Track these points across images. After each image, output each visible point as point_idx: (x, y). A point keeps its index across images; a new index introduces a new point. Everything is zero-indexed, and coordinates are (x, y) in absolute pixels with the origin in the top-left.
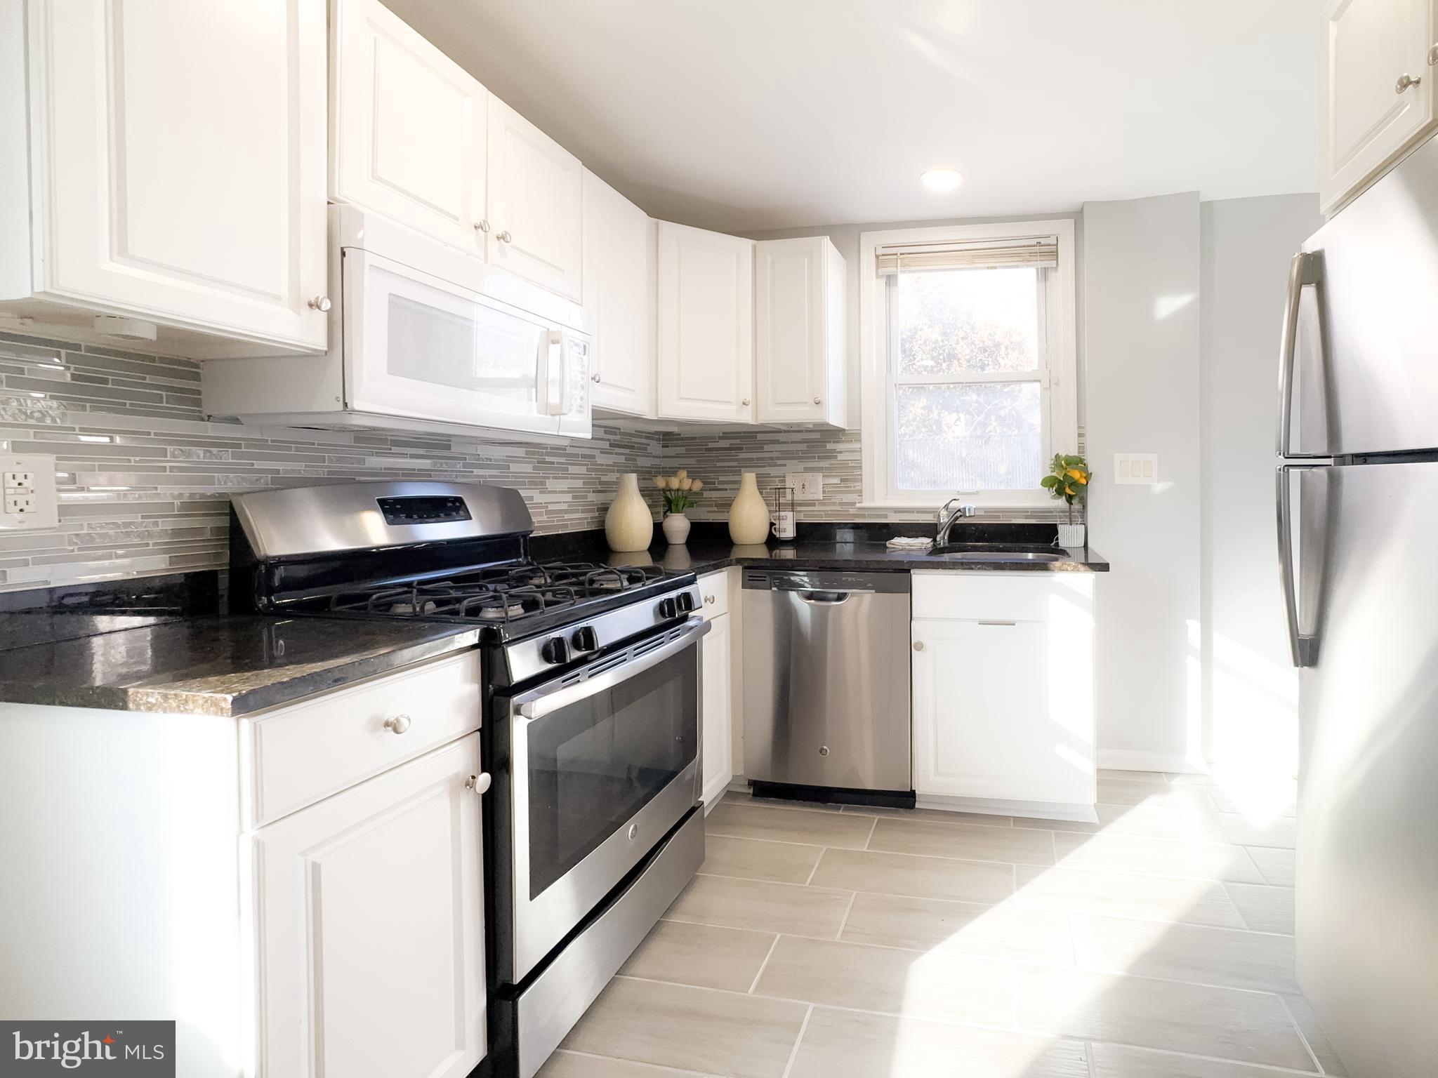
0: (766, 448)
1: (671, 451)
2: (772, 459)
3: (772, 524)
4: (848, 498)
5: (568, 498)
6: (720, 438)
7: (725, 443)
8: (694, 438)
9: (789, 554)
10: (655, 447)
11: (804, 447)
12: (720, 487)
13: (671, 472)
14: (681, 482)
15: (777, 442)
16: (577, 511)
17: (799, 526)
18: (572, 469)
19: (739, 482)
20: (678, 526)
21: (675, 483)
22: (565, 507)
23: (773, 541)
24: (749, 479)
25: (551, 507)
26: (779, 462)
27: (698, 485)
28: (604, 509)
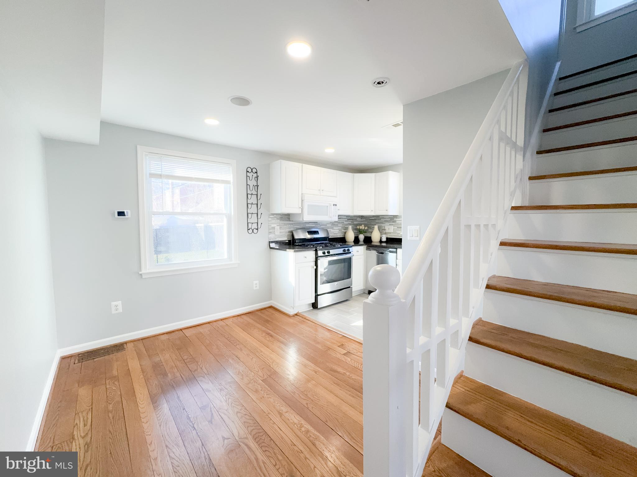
0: (382, 219)
1: (362, 220)
2: (382, 222)
3: (381, 238)
4: (398, 232)
5: (338, 231)
6: (372, 217)
7: (373, 218)
8: (367, 217)
9: (384, 244)
10: (359, 219)
11: (389, 219)
12: (372, 228)
13: (361, 225)
14: (362, 227)
15: (384, 218)
16: (340, 233)
17: (387, 238)
18: (339, 225)
19: (374, 227)
20: (361, 237)
21: (361, 228)
22: (337, 232)
23: (381, 242)
24: (376, 227)
25: (334, 232)
26: (384, 223)
27: (366, 228)
28: (345, 233)
